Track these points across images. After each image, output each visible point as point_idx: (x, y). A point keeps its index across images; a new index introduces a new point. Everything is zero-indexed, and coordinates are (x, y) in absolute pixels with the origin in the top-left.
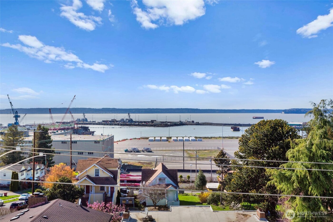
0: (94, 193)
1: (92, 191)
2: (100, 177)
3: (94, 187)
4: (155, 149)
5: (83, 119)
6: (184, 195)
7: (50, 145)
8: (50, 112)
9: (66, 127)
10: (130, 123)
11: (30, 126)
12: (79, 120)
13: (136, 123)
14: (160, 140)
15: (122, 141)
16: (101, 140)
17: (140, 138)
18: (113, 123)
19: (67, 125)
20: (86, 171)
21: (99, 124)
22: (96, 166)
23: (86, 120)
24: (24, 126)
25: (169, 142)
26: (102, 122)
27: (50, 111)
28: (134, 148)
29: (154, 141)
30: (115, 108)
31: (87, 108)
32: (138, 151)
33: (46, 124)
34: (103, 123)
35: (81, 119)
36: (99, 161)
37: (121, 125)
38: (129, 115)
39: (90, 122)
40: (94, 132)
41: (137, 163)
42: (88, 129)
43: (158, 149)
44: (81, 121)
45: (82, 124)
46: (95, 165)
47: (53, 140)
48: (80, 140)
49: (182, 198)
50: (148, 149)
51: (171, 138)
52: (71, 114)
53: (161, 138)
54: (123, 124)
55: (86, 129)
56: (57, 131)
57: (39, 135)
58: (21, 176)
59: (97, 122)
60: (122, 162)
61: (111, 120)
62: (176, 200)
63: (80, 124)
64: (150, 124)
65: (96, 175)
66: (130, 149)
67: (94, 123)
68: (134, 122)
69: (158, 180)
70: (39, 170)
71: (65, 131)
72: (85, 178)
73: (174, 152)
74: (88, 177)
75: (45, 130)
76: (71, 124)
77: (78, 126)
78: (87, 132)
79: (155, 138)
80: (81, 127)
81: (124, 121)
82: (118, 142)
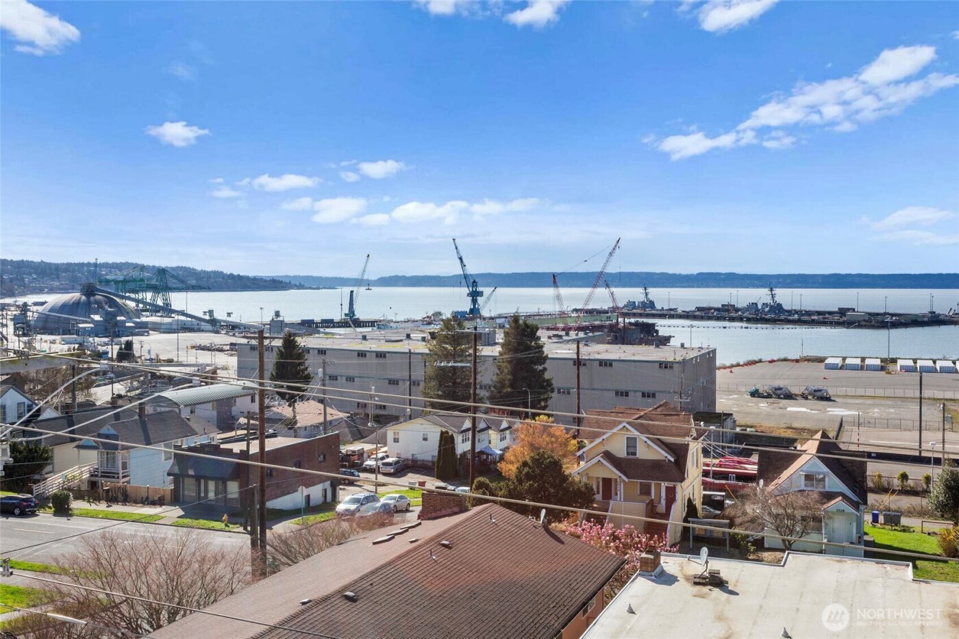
0: (622, 500)
1: (616, 495)
2: (640, 458)
3: (622, 484)
4: (841, 391)
5: (643, 302)
6: (895, 530)
7: (540, 368)
8: (555, 282)
9: (597, 323)
10: (776, 314)
11: (506, 317)
12: (631, 305)
13: (794, 314)
14: (862, 366)
15: (746, 365)
16: (677, 360)
17: (799, 358)
18: (726, 313)
19: (599, 318)
20: (603, 440)
21: (686, 316)
22: (627, 430)
23: (652, 304)
24: (492, 318)
25: (887, 373)
26: (694, 311)
27: (554, 280)
28: (777, 386)
29: (842, 368)
30: (734, 274)
31: (657, 272)
32: (789, 396)
33: (545, 315)
34: (698, 313)
35: (639, 302)
36: (638, 416)
37: (749, 320)
38: (773, 293)
39: (661, 310)
40: (670, 337)
41: (783, 430)
42: (654, 328)
43: (851, 391)
44: (638, 307)
45: (641, 315)
46: (624, 426)
47: (549, 356)
48: (622, 358)
49: (890, 537)
50: (820, 391)
51: (896, 362)
52: (607, 289)
53: (863, 359)
54: (753, 318)
55: (649, 329)
56: (567, 334)
57: (513, 341)
58: (463, 442)
59: (679, 311)
60: (737, 423)
61: (720, 306)
62: (854, 541)
63: (634, 315)
64: (836, 318)
65: (628, 454)
66: (766, 388)
67: (671, 314)
68: (788, 311)
69: (803, 478)
70: (508, 432)
71: (586, 334)
72: (599, 458)
73: (899, 403)
74: (608, 455)
75: (529, 330)
76: (609, 315)
77: (627, 320)
78: (650, 338)
79: (844, 359)
80: (636, 324)
81: (758, 310)
82: (733, 369)
